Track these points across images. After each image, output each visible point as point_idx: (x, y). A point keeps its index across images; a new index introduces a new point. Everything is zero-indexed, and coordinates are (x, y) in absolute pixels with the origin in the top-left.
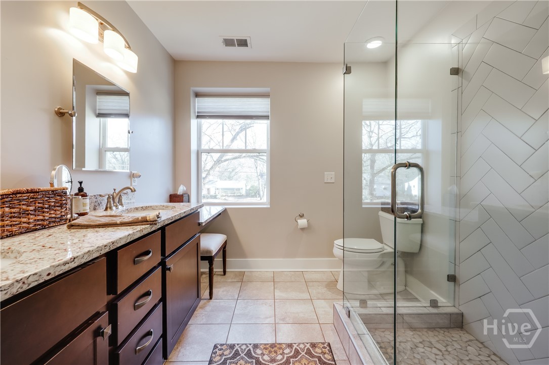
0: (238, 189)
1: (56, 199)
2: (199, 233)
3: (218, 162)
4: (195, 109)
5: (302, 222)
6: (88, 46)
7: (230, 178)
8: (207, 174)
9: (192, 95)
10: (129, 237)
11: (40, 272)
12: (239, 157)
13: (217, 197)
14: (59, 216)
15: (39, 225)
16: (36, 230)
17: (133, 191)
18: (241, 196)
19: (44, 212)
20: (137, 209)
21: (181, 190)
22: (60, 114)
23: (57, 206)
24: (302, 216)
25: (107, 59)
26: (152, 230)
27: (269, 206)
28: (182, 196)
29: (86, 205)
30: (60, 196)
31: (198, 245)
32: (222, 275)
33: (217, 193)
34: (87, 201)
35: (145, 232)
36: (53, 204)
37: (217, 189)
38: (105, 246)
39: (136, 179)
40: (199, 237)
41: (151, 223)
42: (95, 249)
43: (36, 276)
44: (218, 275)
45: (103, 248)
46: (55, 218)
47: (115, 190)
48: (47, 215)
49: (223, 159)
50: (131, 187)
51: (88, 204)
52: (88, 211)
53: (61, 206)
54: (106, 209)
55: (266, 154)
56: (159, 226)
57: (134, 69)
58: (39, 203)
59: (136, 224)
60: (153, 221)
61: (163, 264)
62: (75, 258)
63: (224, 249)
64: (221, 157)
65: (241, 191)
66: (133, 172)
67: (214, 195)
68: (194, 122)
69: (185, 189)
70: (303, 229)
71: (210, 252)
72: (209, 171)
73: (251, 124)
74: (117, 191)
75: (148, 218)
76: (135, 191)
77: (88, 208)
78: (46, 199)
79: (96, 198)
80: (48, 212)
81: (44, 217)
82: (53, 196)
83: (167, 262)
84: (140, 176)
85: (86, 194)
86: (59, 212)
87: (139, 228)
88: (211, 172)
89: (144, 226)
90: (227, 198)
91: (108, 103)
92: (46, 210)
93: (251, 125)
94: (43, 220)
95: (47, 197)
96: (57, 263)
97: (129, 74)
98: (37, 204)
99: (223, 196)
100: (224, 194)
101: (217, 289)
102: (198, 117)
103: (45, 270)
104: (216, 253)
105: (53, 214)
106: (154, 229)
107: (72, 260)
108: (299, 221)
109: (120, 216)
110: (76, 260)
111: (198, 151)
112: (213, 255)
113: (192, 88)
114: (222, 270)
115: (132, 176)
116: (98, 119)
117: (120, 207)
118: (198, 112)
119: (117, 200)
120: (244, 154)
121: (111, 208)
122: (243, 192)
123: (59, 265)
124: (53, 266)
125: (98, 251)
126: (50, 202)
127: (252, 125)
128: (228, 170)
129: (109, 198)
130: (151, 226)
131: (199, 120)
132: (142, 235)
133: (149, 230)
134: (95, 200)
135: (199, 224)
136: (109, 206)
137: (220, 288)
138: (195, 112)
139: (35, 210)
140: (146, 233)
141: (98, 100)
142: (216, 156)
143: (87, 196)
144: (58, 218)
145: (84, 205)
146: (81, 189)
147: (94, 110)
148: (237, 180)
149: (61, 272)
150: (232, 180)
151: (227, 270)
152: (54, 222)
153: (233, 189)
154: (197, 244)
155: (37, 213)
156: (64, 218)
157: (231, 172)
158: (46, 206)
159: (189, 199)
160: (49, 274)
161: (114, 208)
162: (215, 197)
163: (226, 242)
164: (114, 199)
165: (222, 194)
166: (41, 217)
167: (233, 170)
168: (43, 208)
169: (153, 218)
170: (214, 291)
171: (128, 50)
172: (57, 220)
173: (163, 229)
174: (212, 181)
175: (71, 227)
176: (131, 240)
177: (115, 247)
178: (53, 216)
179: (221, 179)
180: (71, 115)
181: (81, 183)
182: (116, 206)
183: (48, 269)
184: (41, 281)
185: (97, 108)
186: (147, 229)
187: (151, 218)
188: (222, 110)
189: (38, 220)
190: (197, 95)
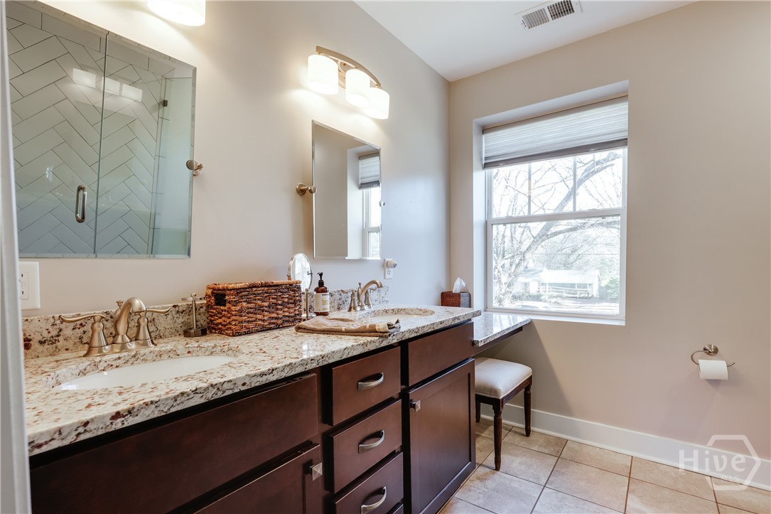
0: (584, 286)
1: (290, 295)
2: (473, 358)
3: (543, 236)
4: (481, 153)
5: (714, 367)
6: (331, 100)
7: (567, 266)
8: (521, 260)
9: (475, 130)
10: (346, 352)
11: (234, 380)
12: (583, 226)
13: (543, 297)
14: (292, 315)
15: (274, 323)
16: (271, 329)
17: (380, 286)
18: (588, 299)
19: (277, 309)
20: (386, 311)
21: (458, 286)
22: (302, 192)
23: (291, 303)
24: (712, 352)
25: (352, 110)
26: (382, 345)
27: (623, 324)
28: (458, 295)
29: (326, 302)
30: (294, 291)
31: (470, 377)
32: (523, 435)
33: (541, 290)
34: (327, 297)
35: (371, 347)
36: (286, 300)
37: (543, 284)
38: (312, 360)
39: (391, 269)
40: (473, 365)
41: (381, 334)
42: (299, 362)
43: (230, 384)
44: (516, 433)
45: (309, 361)
46: (289, 317)
47: (360, 284)
48: (280, 312)
49: (549, 233)
50: (378, 282)
51: (329, 302)
52: (328, 311)
53: (294, 303)
54: (350, 310)
55: (617, 219)
56: (393, 340)
57: (384, 114)
58: (273, 299)
59: (363, 334)
60: (384, 333)
61: (404, 396)
62: (273, 370)
63: (525, 390)
64: (547, 228)
65: (589, 289)
66: (387, 260)
67: (536, 294)
68: (479, 177)
69: (464, 284)
70: (715, 382)
71: (495, 391)
72: (524, 253)
73: (608, 161)
74: (362, 286)
75: (377, 328)
76: (381, 286)
77: (328, 306)
78: (280, 294)
79: (340, 295)
80: (281, 309)
81: (278, 314)
82: (286, 290)
83: (410, 396)
84: (395, 266)
85: (326, 288)
86: (292, 311)
87: (362, 340)
88: (528, 256)
89: (369, 339)
90: (559, 300)
91: (370, 168)
92: (279, 307)
93: (609, 163)
94: (277, 318)
95: (281, 292)
96: (253, 373)
97: (380, 123)
98: (271, 300)
99: (551, 297)
100: (555, 294)
101: (510, 457)
102: (486, 166)
103: (240, 378)
104: (508, 395)
105: (287, 312)
106: (385, 344)
107: (270, 371)
108: (701, 362)
109: (351, 321)
110: (274, 372)
111: (486, 222)
112: (501, 397)
113: (475, 120)
114: (524, 426)
115: (385, 265)
116: (361, 191)
117: (366, 307)
118: (486, 158)
119: (363, 298)
120: (593, 221)
121: (355, 308)
122: (594, 291)
123: (255, 375)
124: (249, 375)
125: (302, 365)
126: (283, 298)
127: (612, 162)
128: (564, 251)
129: (353, 294)
130: (381, 340)
131: (488, 171)
132: (366, 350)
133: (377, 344)
134: (339, 297)
135: (473, 343)
136: (352, 305)
137: (517, 456)
138: (481, 159)
139: (269, 306)
140: (372, 349)
141: (360, 166)
142: (537, 227)
143: (327, 292)
144: (292, 317)
145: (324, 303)
146: (321, 283)
147: (356, 179)
148: (580, 268)
149: (258, 384)
150: (569, 269)
151: (532, 428)
152: (288, 321)
153: (573, 285)
154: (469, 374)
155: (271, 310)
156: (298, 317)
157: (569, 255)
158: (280, 302)
159: (470, 301)
160: (244, 384)
161: (358, 308)
162: (537, 298)
163: (530, 379)
164: (359, 298)
165: (551, 293)
166: (274, 315)
167: (574, 251)
168: (277, 304)
169: (383, 328)
170: (504, 457)
171: (377, 90)
172: (291, 319)
173: (404, 344)
174: (534, 270)
175: (298, 329)
176: (349, 356)
177: (326, 363)
178: (287, 314)
179: (549, 267)
180: (311, 192)
181: (321, 275)
182: (362, 306)
183: (244, 378)
184: (236, 391)
185: (360, 177)
186: (373, 343)
187: (381, 327)
188: (527, 147)
189: (272, 318)
190: (485, 129)
